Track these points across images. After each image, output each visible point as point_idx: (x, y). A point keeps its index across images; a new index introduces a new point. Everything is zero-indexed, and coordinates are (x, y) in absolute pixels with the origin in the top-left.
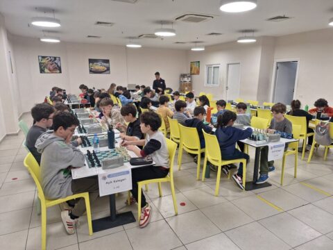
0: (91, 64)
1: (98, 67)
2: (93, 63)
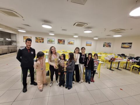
0: (122, 45)
1: (126, 46)
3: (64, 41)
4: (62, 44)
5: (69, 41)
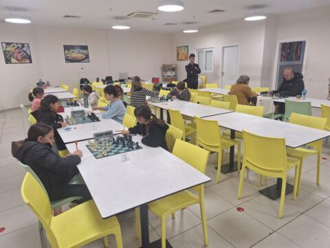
1: (76, 54)
2: (69, 50)
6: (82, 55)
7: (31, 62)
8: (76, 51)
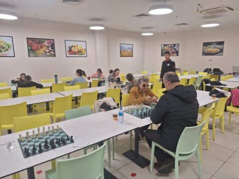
0: (205, 47)
1: (211, 49)
2: (206, 46)
3: (53, 46)
4: (45, 54)
5: (69, 44)
6: (217, 49)
7: (178, 55)
8: (212, 46)
